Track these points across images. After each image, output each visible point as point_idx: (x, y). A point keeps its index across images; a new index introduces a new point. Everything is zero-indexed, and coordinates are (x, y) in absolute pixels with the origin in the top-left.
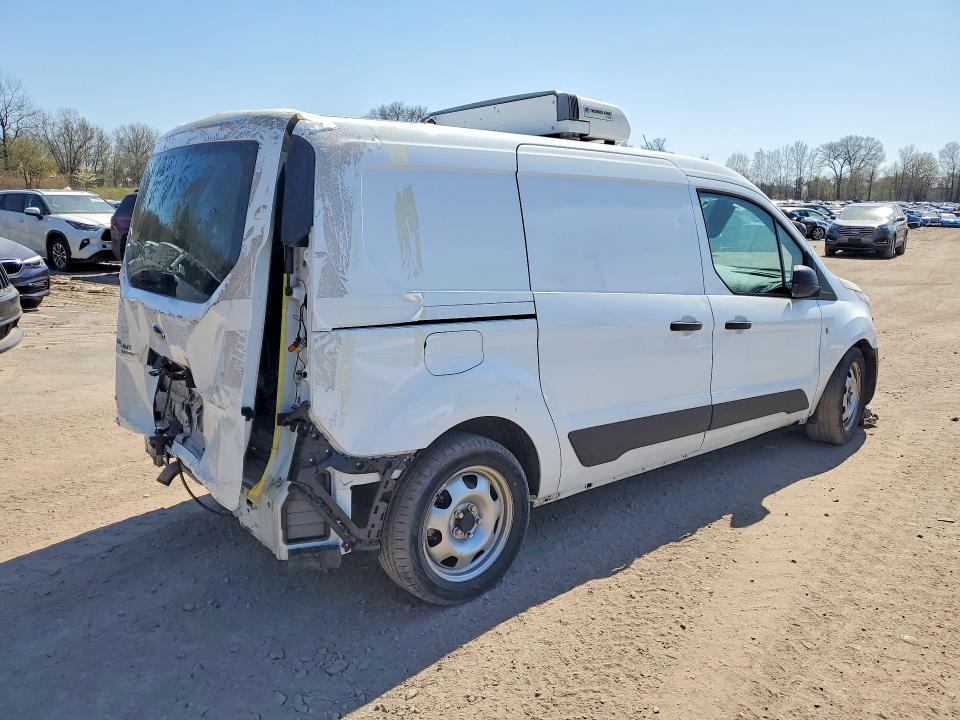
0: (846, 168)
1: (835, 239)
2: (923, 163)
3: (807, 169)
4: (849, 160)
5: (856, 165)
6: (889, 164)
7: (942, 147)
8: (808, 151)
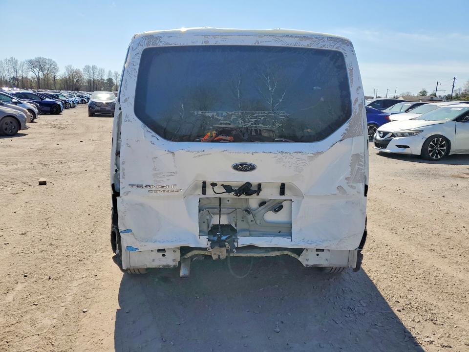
0: (41, 73)
1: (93, 108)
2: (76, 73)
3: (20, 72)
4: (41, 69)
5: (45, 72)
6: (61, 73)
7: (84, 67)
8: (19, 63)
